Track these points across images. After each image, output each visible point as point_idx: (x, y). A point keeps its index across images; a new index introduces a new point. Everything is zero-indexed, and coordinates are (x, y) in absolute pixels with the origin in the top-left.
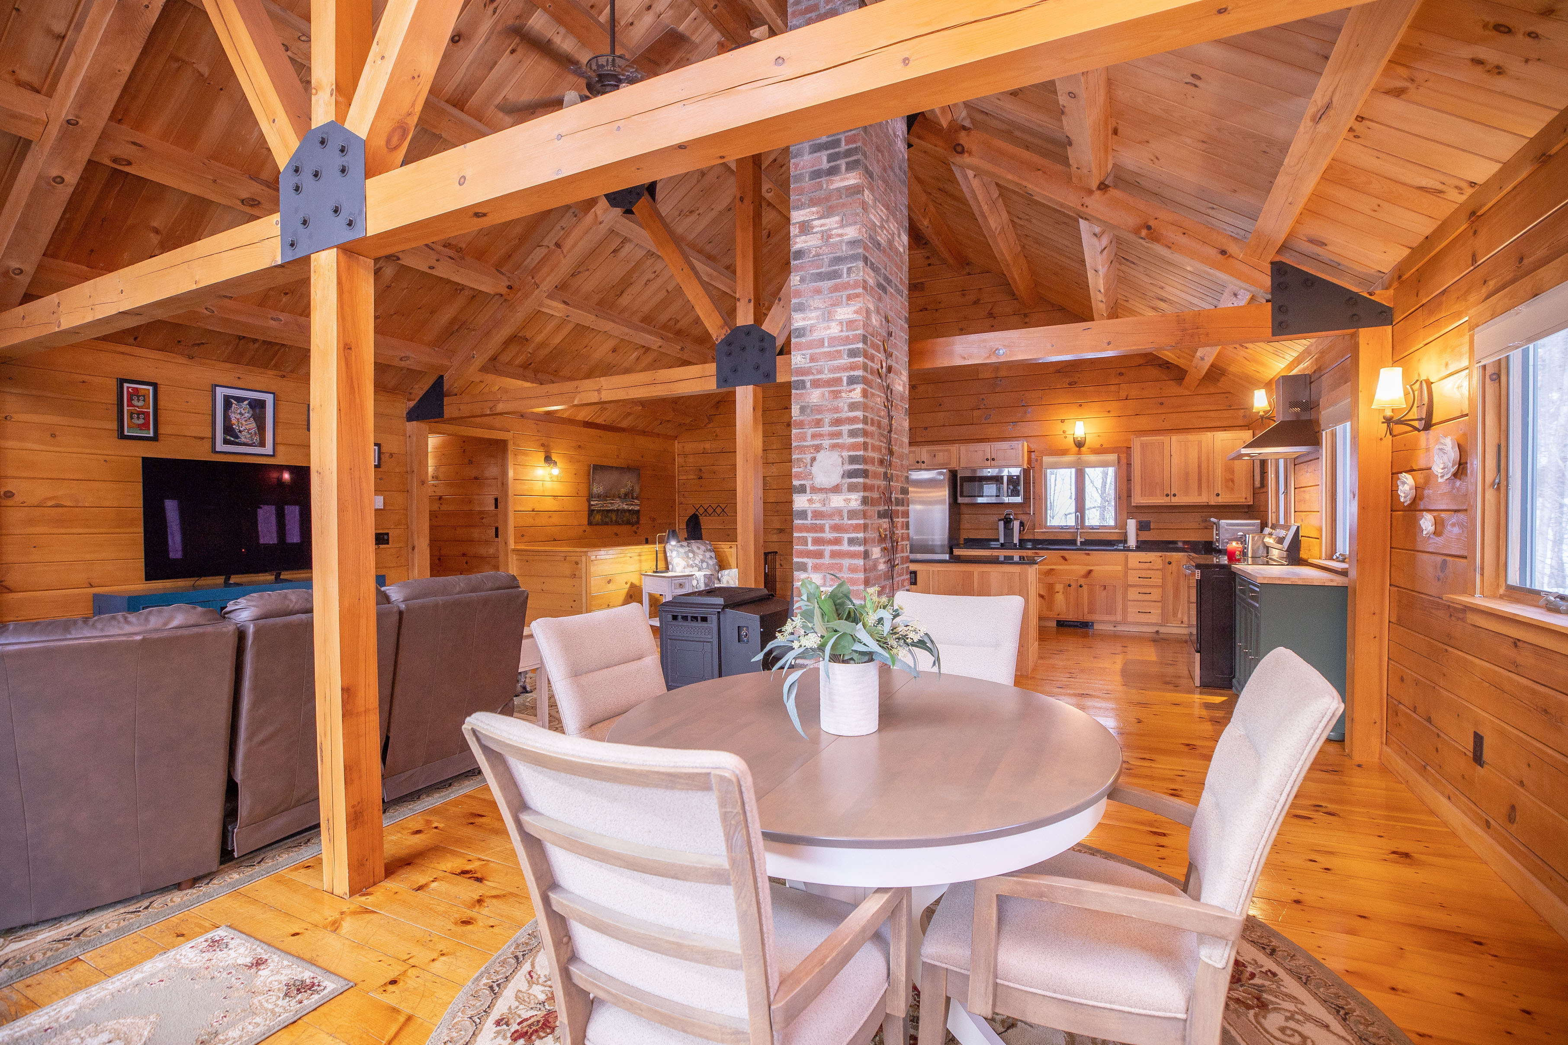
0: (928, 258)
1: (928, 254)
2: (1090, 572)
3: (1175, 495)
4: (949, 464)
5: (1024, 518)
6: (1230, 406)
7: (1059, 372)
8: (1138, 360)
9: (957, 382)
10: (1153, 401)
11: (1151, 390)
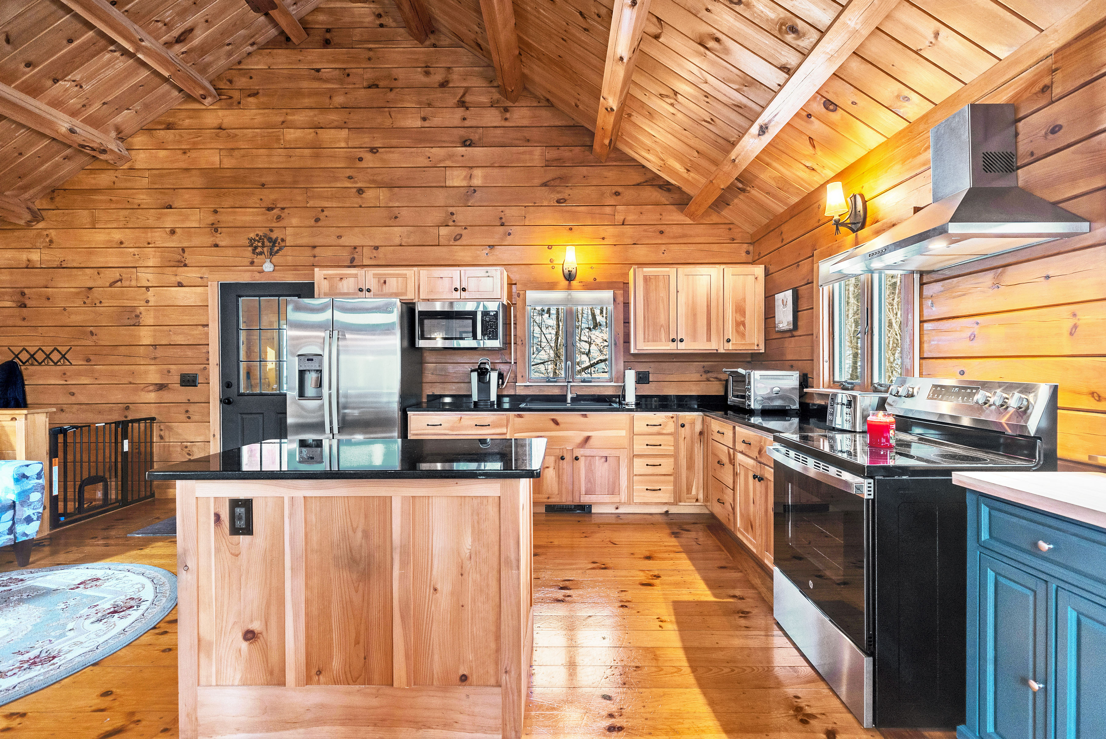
0: (379, 16)
1: (380, 11)
2: (588, 439)
3: (681, 341)
4: (405, 294)
5: (504, 368)
6: (733, 239)
7: (546, 186)
8: (636, 177)
9: (419, 189)
10: (651, 228)
11: (651, 215)
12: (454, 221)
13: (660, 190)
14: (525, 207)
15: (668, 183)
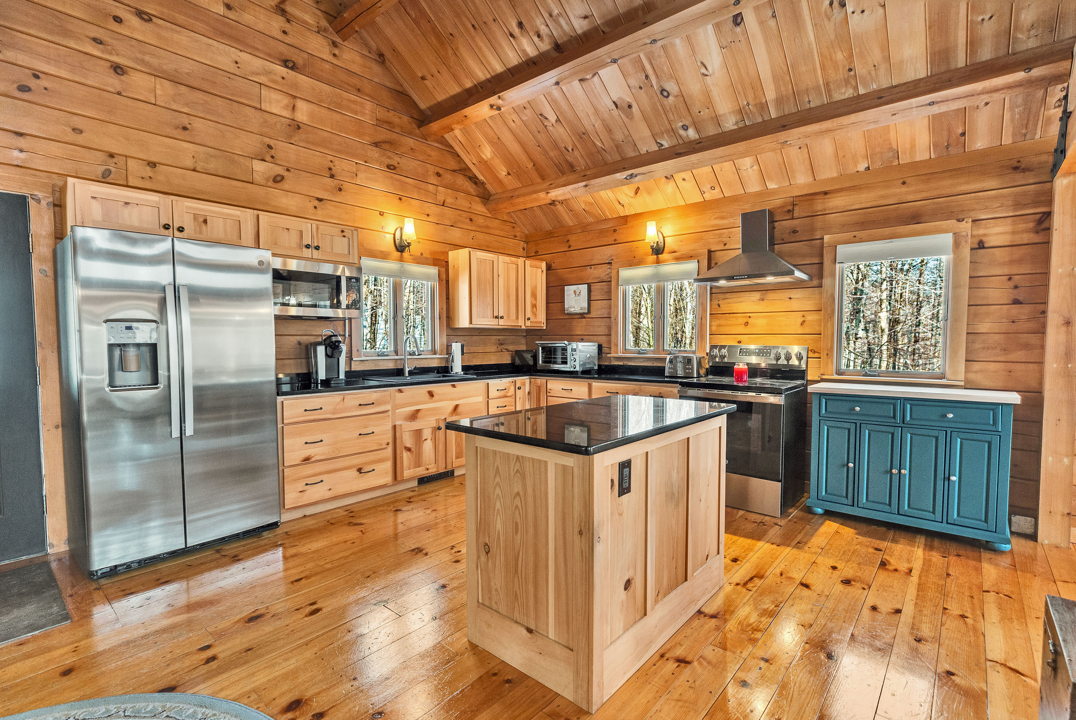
2: (456, 407)
3: (502, 318)
4: (238, 242)
6: (515, 236)
7: (377, 146)
8: (453, 164)
9: (221, 99)
10: (465, 215)
11: (463, 202)
12: (273, 157)
13: (470, 182)
14: (356, 163)
15: (476, 177)
